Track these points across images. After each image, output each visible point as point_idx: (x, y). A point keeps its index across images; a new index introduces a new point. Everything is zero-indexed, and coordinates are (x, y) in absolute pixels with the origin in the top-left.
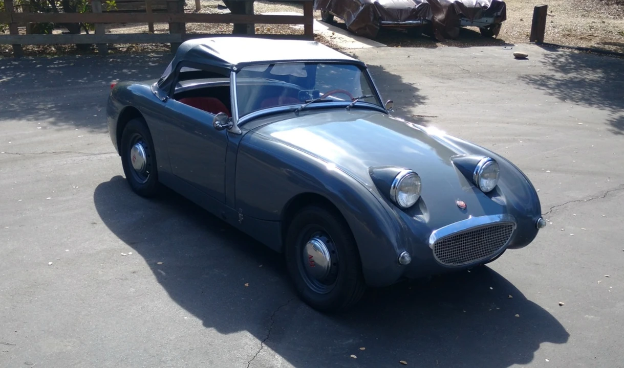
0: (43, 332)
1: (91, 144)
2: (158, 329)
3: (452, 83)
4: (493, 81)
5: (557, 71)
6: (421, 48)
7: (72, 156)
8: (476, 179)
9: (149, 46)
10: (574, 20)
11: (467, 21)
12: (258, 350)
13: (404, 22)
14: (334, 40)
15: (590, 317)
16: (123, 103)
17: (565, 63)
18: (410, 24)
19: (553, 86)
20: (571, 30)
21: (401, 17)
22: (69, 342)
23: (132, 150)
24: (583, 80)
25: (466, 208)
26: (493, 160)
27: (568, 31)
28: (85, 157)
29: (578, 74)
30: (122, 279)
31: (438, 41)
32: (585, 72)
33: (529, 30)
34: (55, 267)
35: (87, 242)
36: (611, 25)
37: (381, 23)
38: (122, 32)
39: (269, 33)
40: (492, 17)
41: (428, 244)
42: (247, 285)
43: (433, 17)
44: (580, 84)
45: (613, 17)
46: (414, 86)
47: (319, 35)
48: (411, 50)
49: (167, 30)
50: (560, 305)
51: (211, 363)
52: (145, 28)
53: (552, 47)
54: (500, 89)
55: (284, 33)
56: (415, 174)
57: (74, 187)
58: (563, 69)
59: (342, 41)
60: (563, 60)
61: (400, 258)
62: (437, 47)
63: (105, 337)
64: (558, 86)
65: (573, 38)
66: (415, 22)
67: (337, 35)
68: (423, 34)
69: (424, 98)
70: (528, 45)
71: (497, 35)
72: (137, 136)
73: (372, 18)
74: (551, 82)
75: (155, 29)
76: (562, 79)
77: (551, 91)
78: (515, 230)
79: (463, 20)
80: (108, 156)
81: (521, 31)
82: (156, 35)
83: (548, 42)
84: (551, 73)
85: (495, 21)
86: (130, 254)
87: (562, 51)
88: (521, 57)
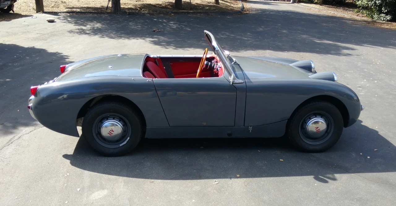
19: (93, 33)
24: (98, 28)
32: (91, 24)
44: (101, 30)
76: (89, 29)
77: (98, 36)
83: (47, 11)
84: (79, 27)
85: (11, 3)
86: (217, 181)
87: (62, 15)
88: (51, 21)
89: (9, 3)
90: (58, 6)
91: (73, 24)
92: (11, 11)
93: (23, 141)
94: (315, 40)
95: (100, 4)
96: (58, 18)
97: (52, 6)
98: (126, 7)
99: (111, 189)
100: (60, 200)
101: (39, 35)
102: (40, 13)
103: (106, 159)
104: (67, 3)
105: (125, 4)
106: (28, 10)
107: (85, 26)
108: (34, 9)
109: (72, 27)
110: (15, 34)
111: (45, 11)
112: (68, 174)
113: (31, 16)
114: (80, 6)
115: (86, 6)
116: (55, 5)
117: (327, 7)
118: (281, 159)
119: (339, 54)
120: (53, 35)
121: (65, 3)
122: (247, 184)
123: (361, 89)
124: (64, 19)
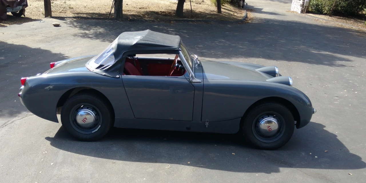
11: (10, 9)
17: (79, 25)
29: (94, 30)
58: (84, 28)
60: (75, 24)
76: (92, 33)
79: (8, 9)
83: (54, 16)
84: (83, 32)
85: (23, 8)
86: (169, 166)
87: (68, 20)
88: (57, 26)
89: (21, 7)
90: (65, 12)
91: (78, 29)
92: (23, 15)
93: (15, 125)
94: (312, 50)
95: (105, 10)
96: (65, 23)
97: (60, 11)
98: (129, 14)
99: (78, 165)
100: (36, 170)
101: (44, 38)
102: (48, 18)
103: (80, 144)
104: (74, 9)
105: (128, 11)
106: (38, 15)
107: (89, 30)
108: (43, 14)
109: (77, 31)
110: (23, 36)
111: (52, 16)
112: (46, 152)
113: (40, 20)
114: (85, 12)
115: (91, 12)
116: (63, 10)
117: (337, 18)
118: (233, 153)
119: (331, 65)
120: (56, 38)
121: (72, 8)
122: (195, 170)
123: (337, 98)
124: (70, 24)
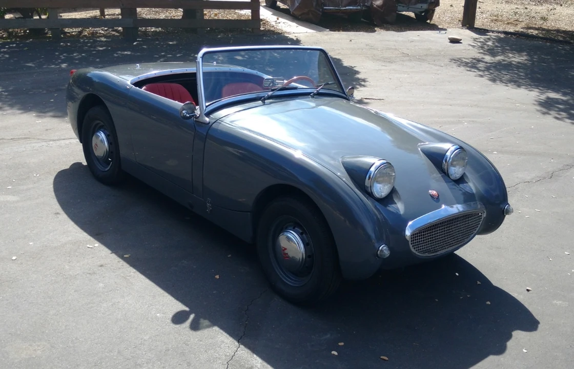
0: (10, 335)
1: (50, 129)
2: (131, 328)
3: (394, 66)
4: (432, 64)
5: (484, 54)
6: (362, 33)
7: (31, 143)
8: (446, 167)
9: (101, 31)
10: (499, 6)
11: (403, 7)
12: (236, 349)
13: (344, 8)
14: (279, 24)
15: (558, 303)
16: (84, 90)
17: (492, 46)
18: (351, 9)
19: (483, 69)
20: (498, 15)
21: (342, 3)
22: (38, 346)
23: (94, 138)
24: (510, 62)
25: (438, 197)
26: (461, 148)
27: (495, 16)
28: (44, 144)
29: (505, 57)
30: (90, 274)
31: (377, 26)
32: (511, 55)
33: (461, 16)
34: (19, 262)
35: (51, 234)
36: (533, 11)
37: (323, 9)
38: (74, 17)
39: (216, 18)
40: (426, 3)
41: (404, 235)
42: (217, 277)
43: (372, 3)
44: (508, 67)
45: (534, 3)
46: (355, 69)
47: (264, 20)
48: (352, 35)
49: (118, 15)
50: (528, 290)
51: (189, 364)
52: (96, 13)
53: (482, 31)
54: (439, 72)
55: (231, 18)
56: (388, 165)
57: (35, 175)
58: (492, 52)
59: (286, 26)
60: (490, 43)
61: (379, 252)
62: (375, 31)
63: (76, 339)
64: (488, 69)
65: (500, 23)
66: (355, 8)
67: (281, 20)
68: (362, 19)
69: (364, 80)
70: (460, 30)
71: (431, 20)
72: (98, 124)
73: (314, 4)
74: (481, 65)
75: (106, 13)
76: (491, 62)
77: (481, 73)
78: (484, 218)
79: (399, 6)
80: (67, 142)
81: (452, 16)
82: (108, 20)
85: (430, 7)
86: (96, 246)
87: (489, 35)
88: (455, 41)
89: (425, 6)
90: (519, 23)
96: (476, 39)
108: (460, 21)
111: (475, 26)
112: (38, 175)
121: (546, 20)
